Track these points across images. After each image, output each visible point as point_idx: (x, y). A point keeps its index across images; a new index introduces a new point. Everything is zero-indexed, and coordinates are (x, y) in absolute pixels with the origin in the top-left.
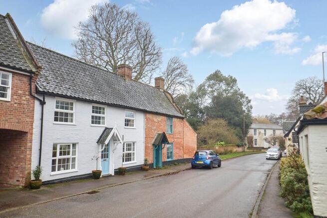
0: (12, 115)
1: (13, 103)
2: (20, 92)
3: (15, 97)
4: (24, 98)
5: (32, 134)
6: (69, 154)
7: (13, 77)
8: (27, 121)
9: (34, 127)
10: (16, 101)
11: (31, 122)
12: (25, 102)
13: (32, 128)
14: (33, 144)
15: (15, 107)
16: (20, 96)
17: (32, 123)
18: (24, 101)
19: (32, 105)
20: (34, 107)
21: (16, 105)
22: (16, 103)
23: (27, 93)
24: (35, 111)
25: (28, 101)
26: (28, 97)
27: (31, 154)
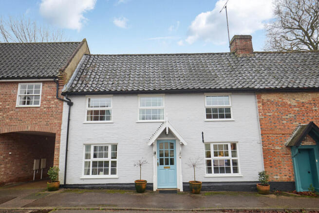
0: (42, 118)
1: (42, 108)
2: (49, 97)
3: (45, 102)
4: (52, 102)
5: (60, 135)
6: (106, 156)
7: (43, 85)
8: (55, 123)
9: (62, 128)
10: (45, 106)
11: (58, 123)
12: (54, 106)
13: (60, 130)
14: (61, 144)
15: (45, 111)
16: (49, 101)
17: (60, 124)
18: (53, 104)
19: (60, 107)
20: (62, 109)
21: (45, 109)
22: (45, 108)
23: (55, 97)
24: (63, 112)
25: (56, 104)
26: (56, 100)
27: (58, 155)
